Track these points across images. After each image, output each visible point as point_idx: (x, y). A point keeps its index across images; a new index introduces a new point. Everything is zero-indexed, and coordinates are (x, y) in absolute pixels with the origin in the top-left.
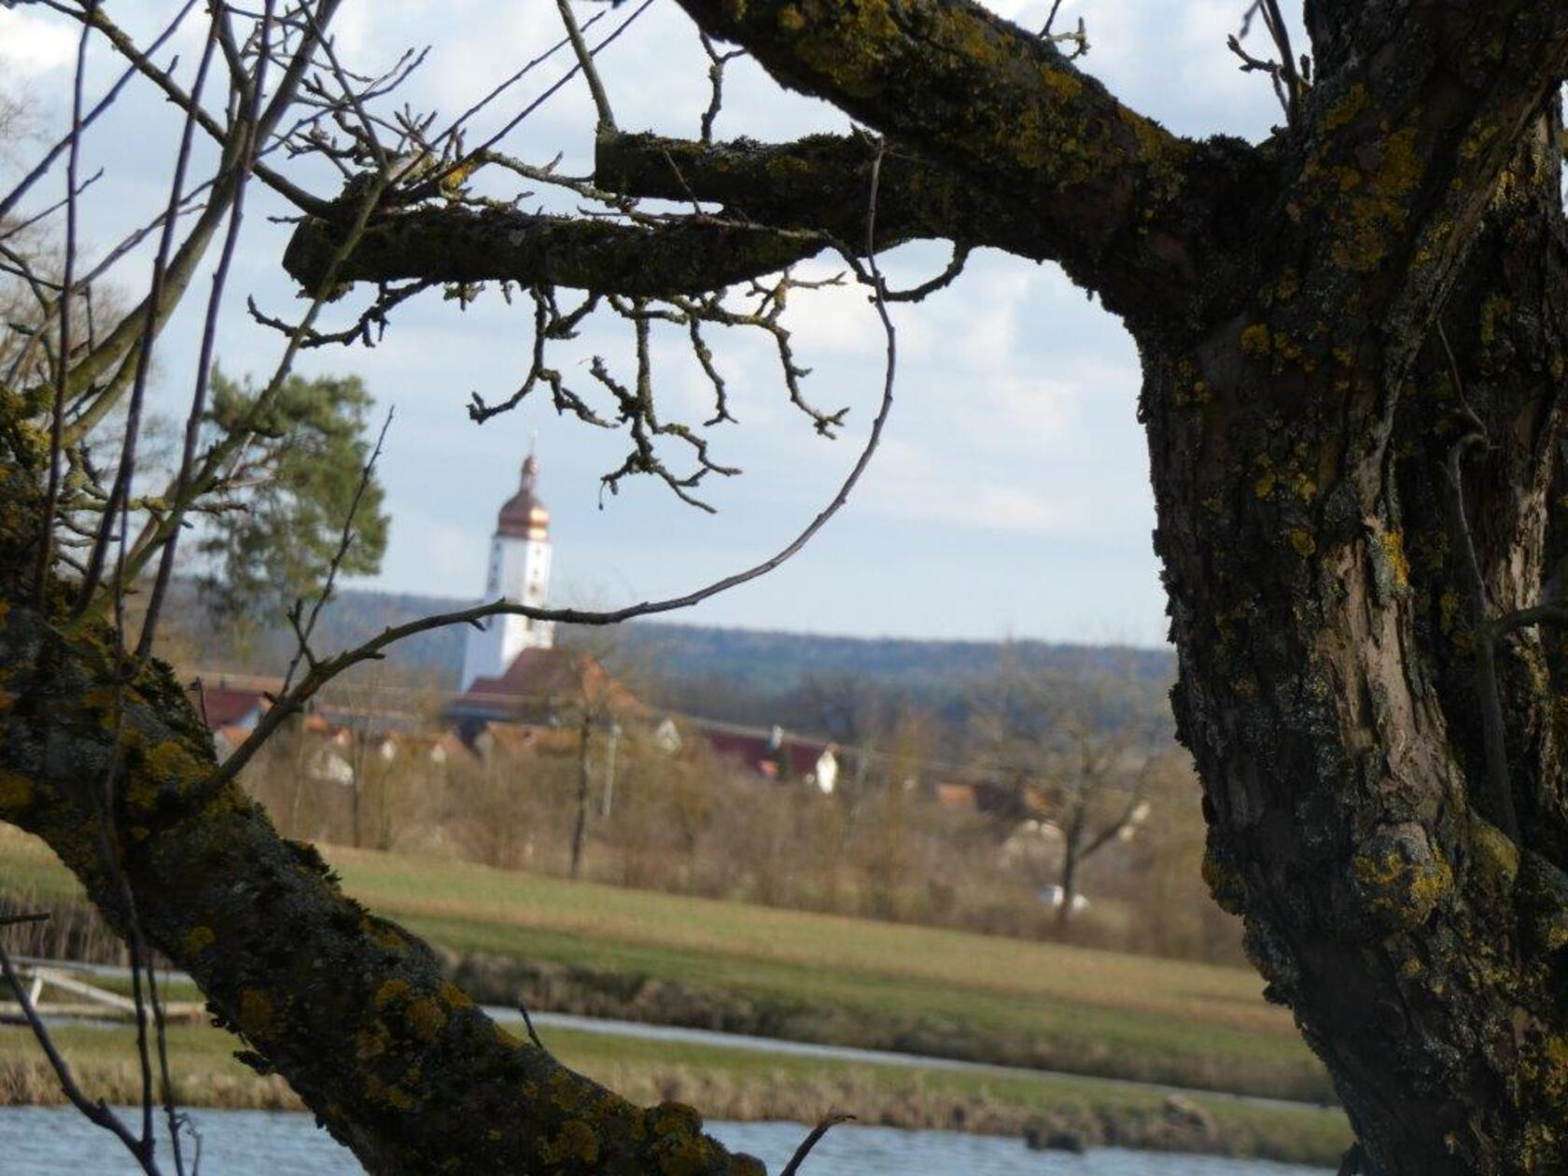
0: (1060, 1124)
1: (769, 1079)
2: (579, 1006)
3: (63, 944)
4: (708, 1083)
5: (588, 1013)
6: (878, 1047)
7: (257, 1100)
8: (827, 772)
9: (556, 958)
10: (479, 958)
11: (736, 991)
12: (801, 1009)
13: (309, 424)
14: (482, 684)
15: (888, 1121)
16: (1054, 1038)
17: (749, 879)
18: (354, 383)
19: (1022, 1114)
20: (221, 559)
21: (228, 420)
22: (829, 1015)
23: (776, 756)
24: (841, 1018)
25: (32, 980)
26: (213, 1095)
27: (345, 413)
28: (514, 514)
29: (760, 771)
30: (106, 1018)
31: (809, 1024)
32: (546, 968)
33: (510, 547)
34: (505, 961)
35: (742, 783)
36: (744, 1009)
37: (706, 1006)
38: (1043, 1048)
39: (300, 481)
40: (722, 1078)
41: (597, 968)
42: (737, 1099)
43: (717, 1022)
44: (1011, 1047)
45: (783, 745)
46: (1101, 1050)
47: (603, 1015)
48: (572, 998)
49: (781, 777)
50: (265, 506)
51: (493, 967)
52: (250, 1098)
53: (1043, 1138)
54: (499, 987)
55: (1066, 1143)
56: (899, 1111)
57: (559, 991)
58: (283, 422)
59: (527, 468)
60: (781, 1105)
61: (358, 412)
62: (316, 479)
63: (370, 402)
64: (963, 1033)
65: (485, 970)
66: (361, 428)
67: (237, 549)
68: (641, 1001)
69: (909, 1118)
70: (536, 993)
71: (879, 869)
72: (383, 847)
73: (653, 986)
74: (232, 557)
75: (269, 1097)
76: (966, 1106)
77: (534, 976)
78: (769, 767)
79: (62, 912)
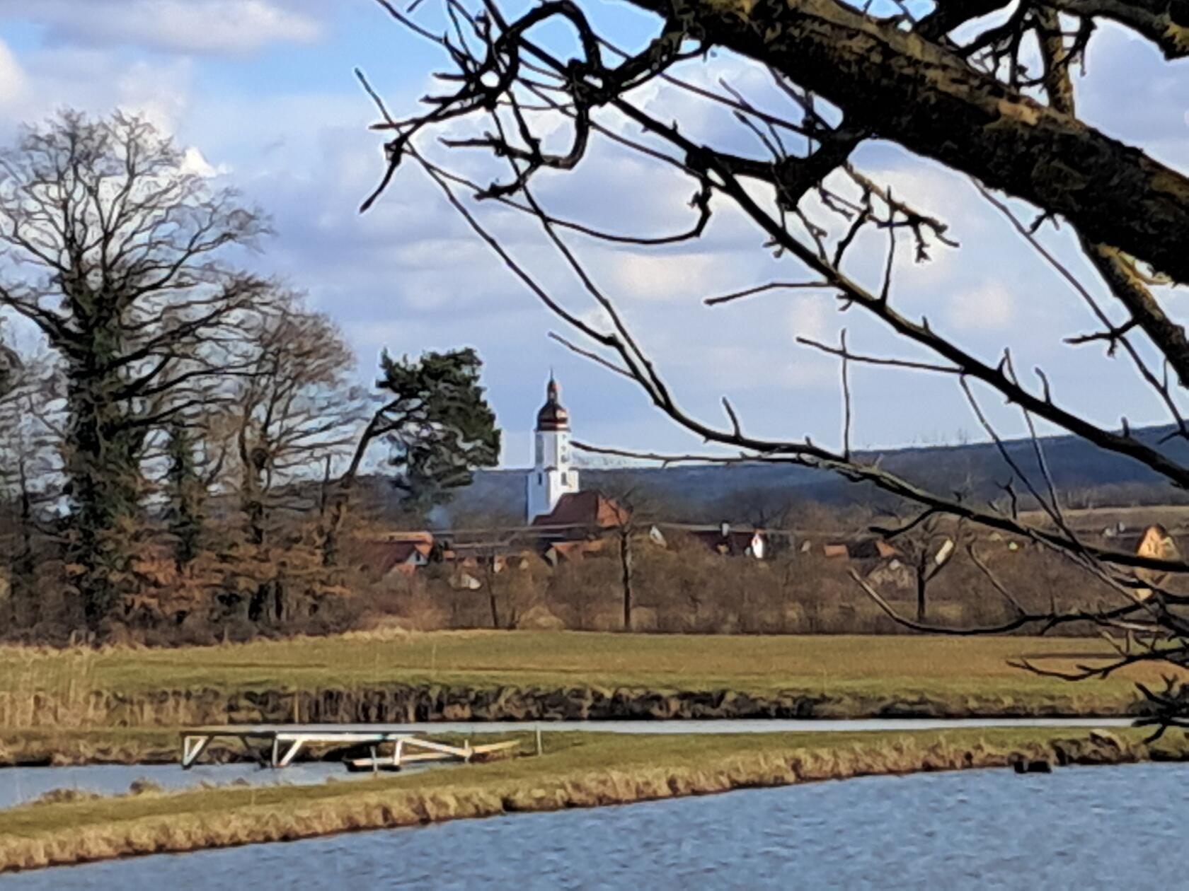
0: (1030, 755)
1: (852, 751)
2: (688, 714)
3: (373, 712)
4: (816, 758)
5: (694, 717)
6: (873, 716)
7: (560, 803)
8: (758, 547)
9: (668, 687)
10: (624, 691)
11: (781, 693)
12: (824, 699)
13: (445, 381)
14: (540, 519)
15: (928, 768)
16: (978, 698)
17: (732, 618)
18: (469, 352)
19: (1006, 752)
20: (403, 469)
21: (396, 384)
22: (839, 701)
23: (725, 540)
24: (848, 701)
25: (394, 742)
26: (534, 804)
27: (466, 371)
28: (546, 416)
29: (718, 552)
30: (443, 760)
31: (827, 708)
32: (665, 693)
33: (547, 435)
34: (641, 692)
35: (710, 560)
36: (788, 703)
37: (764, 704)
38: (973, 704)
39: (443, 415)
40: (824, 753)
41: (695, 689)
42: (836, 764)
43: (773, 713)
44: (954, 707)
45: (730, 533)
46: (1008, 701)
47: (705, 717)
48: (682, 709)
49: (731, 552)
50: (425, 433)
51: (633, 697)
52: (556, 802)
53: (1026, 766)
54: (638, 708)
55: (1040, 767)
56: (934, 761)
57: (675, 705)
58: (430, 382)
59: (551, 387)
60: (862, 766)
61: (473, 370)
62: (452, 412)
63: (479, 363)
64: (922, 701)
65: (628, 698)
66: (476, 378)
67: (411, 460)
68: (723, 705)
69: (940, 763)
70: (661, 708)
71: (809, 602)
72: (512, 627)
73: (730, 697)
74: (409, 466)
75: (566, 799)
76: (973, 752)
77: (658, 698)
78: (723, 548)
79: (370, 694)
